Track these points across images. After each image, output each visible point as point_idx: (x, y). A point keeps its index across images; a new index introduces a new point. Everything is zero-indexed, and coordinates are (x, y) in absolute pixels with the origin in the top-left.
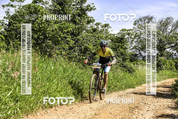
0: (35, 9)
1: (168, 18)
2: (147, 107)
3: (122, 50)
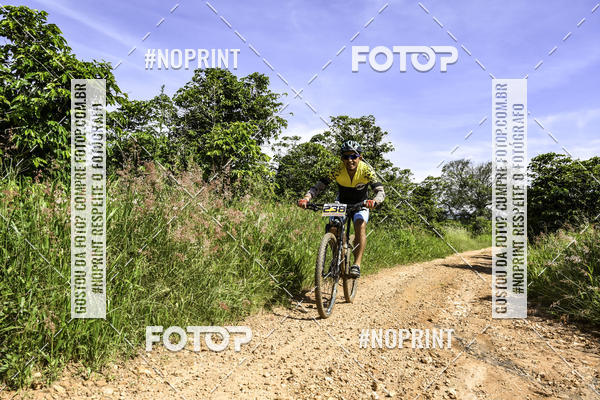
0: (315, 149)
2: (465, 286)
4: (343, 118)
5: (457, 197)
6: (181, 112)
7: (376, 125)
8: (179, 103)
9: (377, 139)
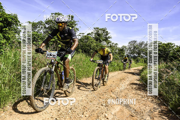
0: (88, 37)
1: (143, 42)
3: (122, 54)
4: (98, 28)
5: (133, 51)
6: (47, 26)
7: (107, 31)
8: (46, 23)
9: (107, 35)
